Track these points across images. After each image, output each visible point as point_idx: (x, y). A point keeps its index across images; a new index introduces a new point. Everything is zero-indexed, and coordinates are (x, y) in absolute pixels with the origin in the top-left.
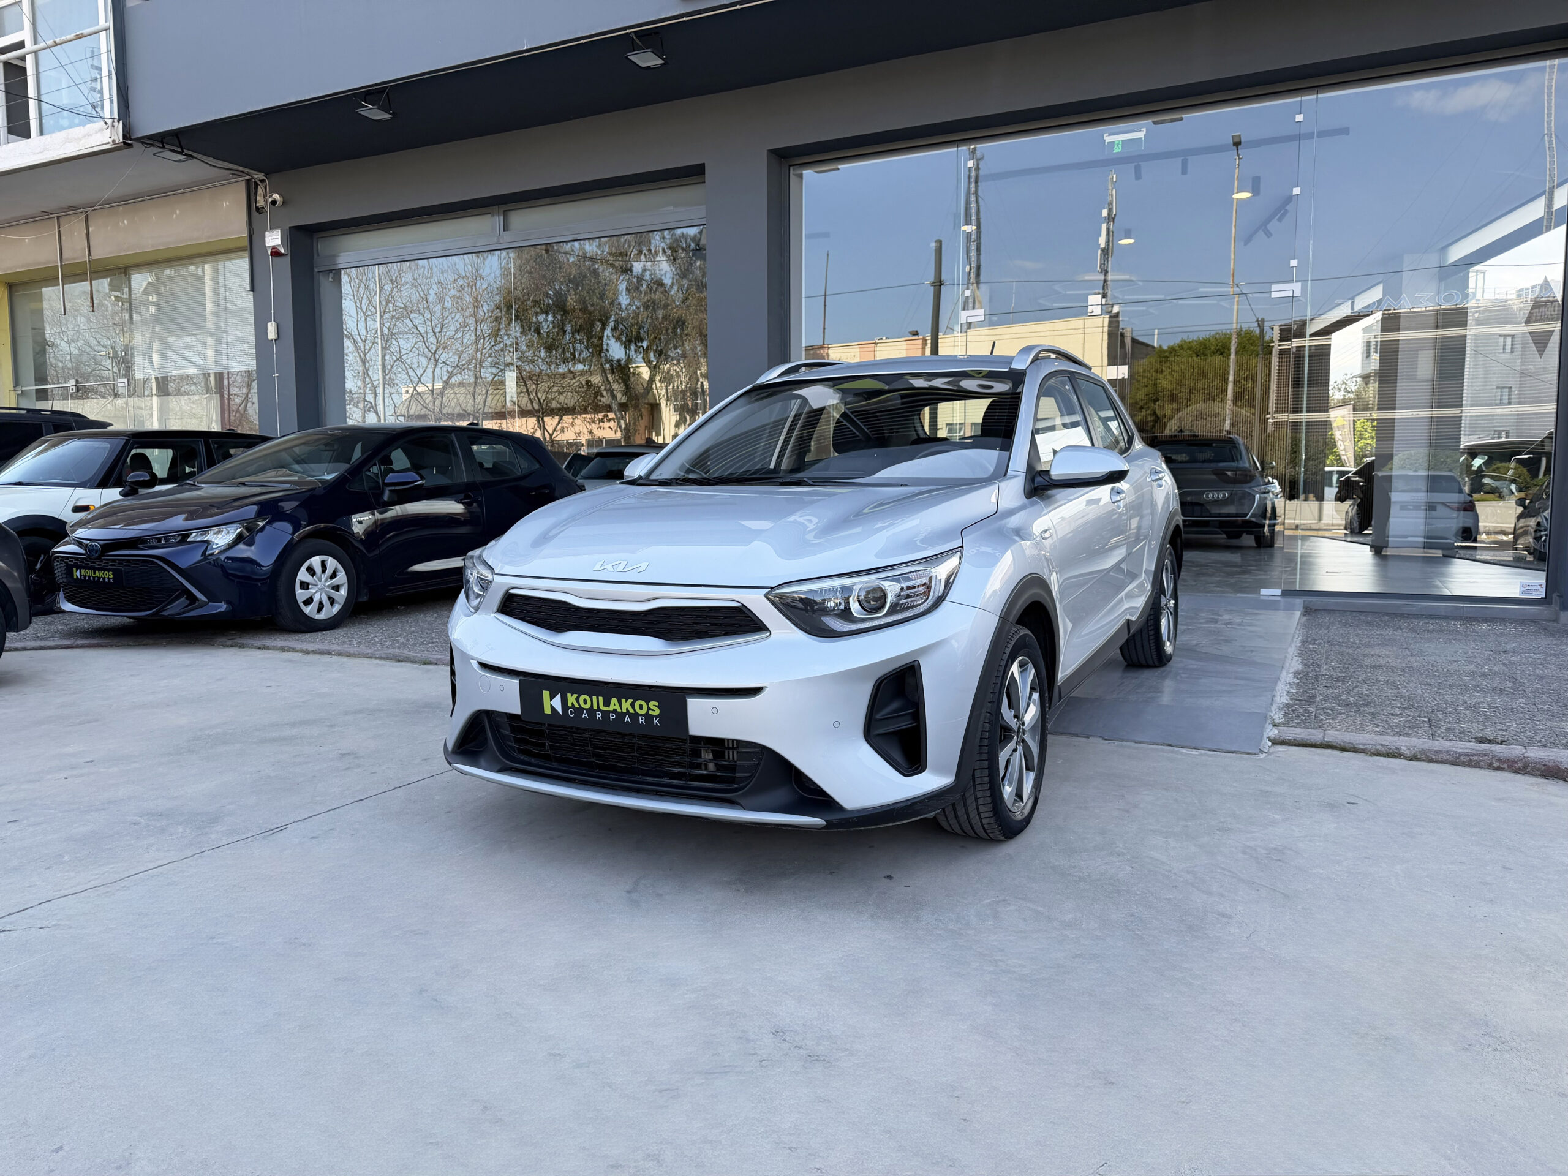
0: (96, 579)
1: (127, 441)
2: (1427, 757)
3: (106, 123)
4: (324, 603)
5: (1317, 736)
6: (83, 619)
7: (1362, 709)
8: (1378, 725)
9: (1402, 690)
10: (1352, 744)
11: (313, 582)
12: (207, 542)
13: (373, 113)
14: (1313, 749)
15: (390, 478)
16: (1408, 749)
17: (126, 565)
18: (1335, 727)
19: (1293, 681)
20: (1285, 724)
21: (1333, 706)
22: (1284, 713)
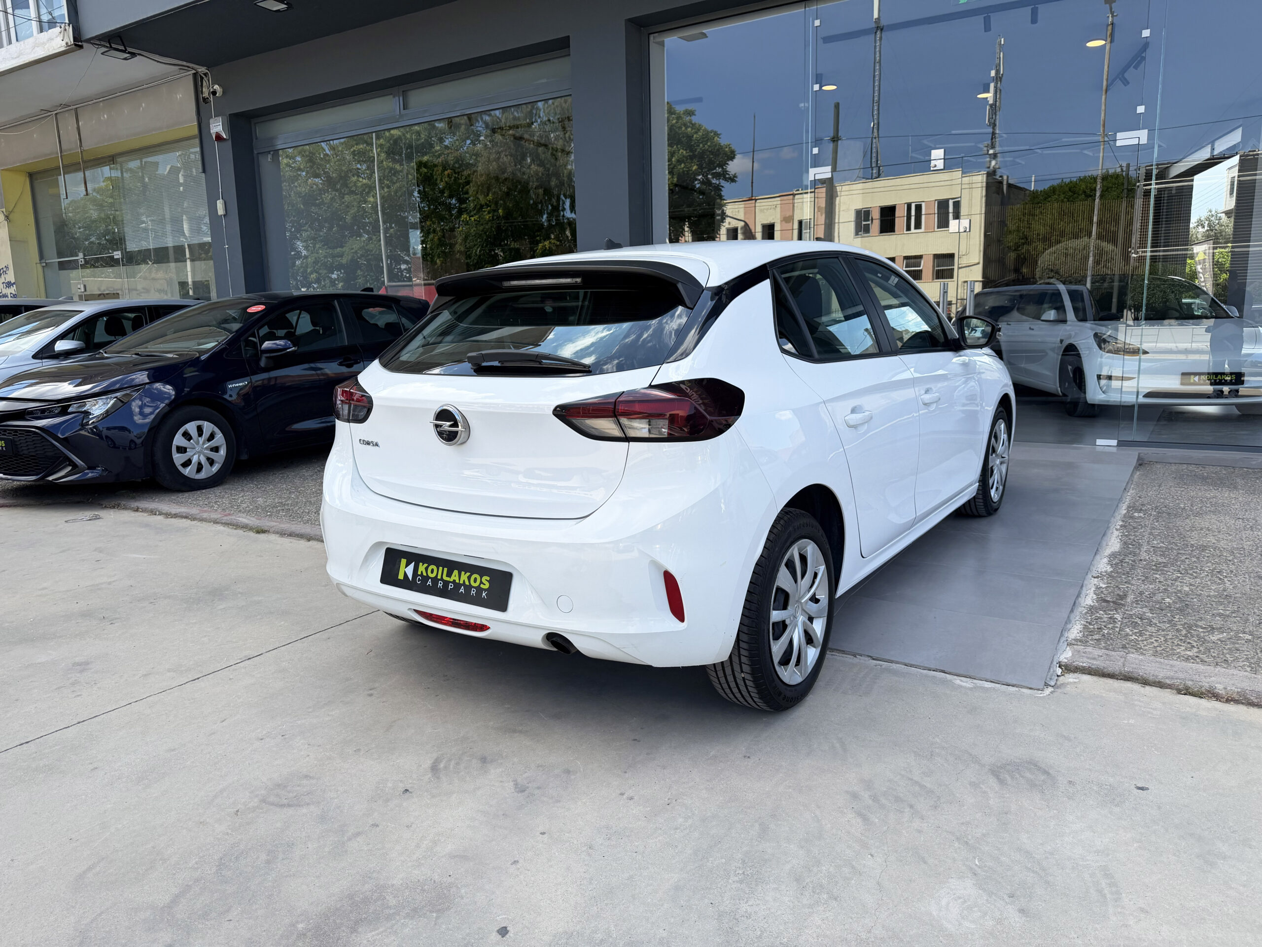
2: (1247, 699)
3: (61, 27)
4: (203, 463)
5: (1116, 661)
7: (1177, 618)
8: (1192, 646)
10: (1157, 677)
11: (190, 446)
13: (269, 4)
14: (1110, 682)
15: (267, 344)
16: (1225, 688)
17: (14, 435)
18: (1141, 648)
19: (1105, 569)
20: (1083, 641)
21: (1144, 612)
22: (1085, 623)
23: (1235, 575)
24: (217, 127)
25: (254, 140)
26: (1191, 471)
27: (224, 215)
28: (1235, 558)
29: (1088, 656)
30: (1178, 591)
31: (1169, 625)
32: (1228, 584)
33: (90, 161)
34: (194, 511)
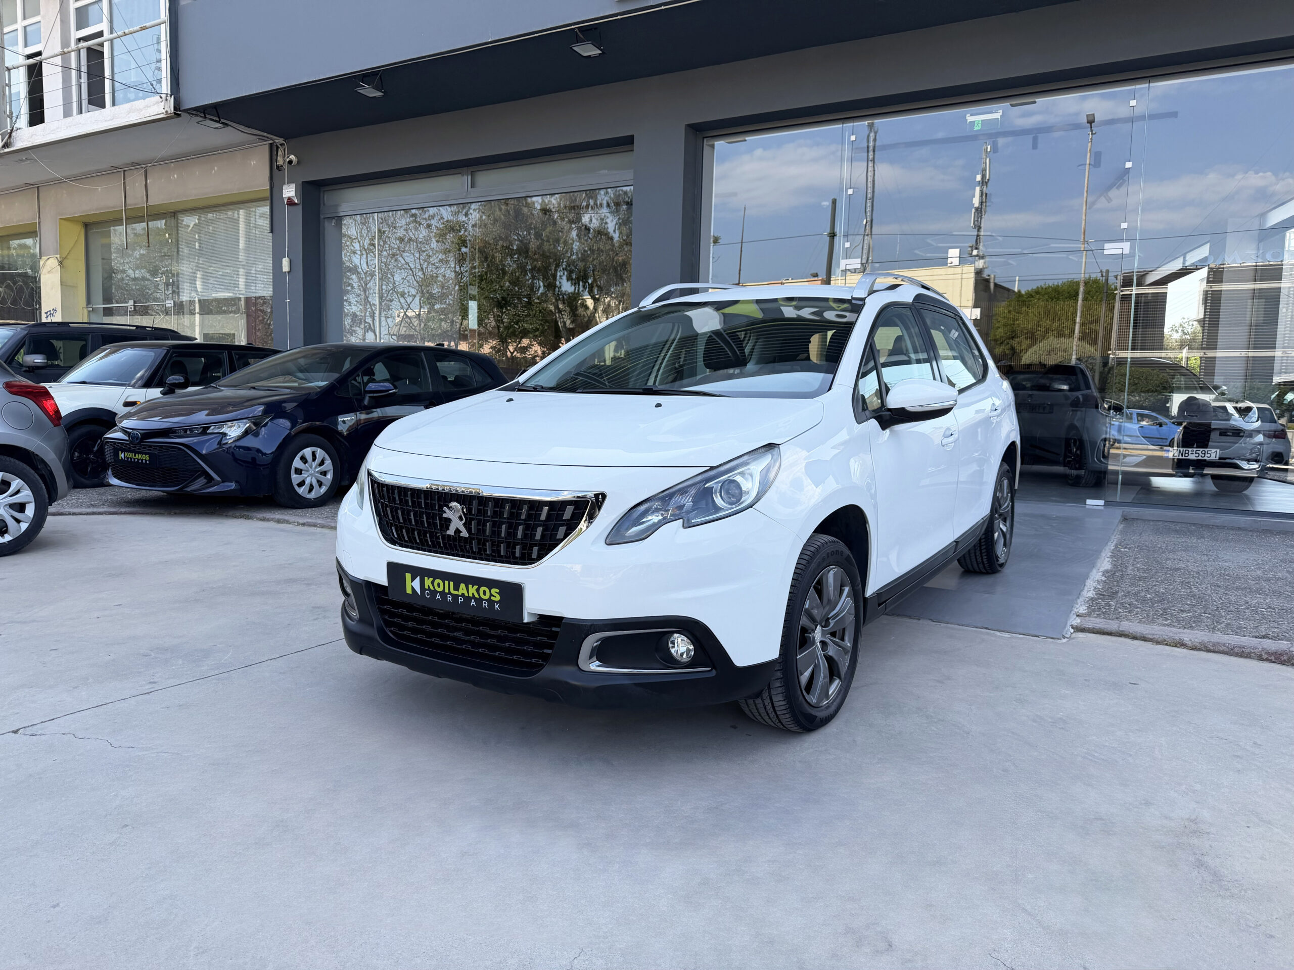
0: (136, 460)
1: (168, 351)
2: (1205, 647)
3: (161, 98)
4: (314, 485)
5: (1113, 626)
6: (128, 492)
7: (1156, 605)
8: (1167, 619)
9: (1194, 589)
10: (1142, 634)
11: (306, 469)
12: (225, 434)
13: (369, 91)
14: (1109, 637)
15: (372, 386)
16: (1191, 641)
17: (159, 450)
18: (1130, 619)
19: (1100, 578)
20: (1089, 614)
21: (1132, 602)
22: (1088, 605)
24: (289, 191)
25: (322, 205)
27: (288, 272)
28: (1200, 575)
29: (1092, 624)
30: (1156, 591)
31: (1150, 609)
33: (152, 215)
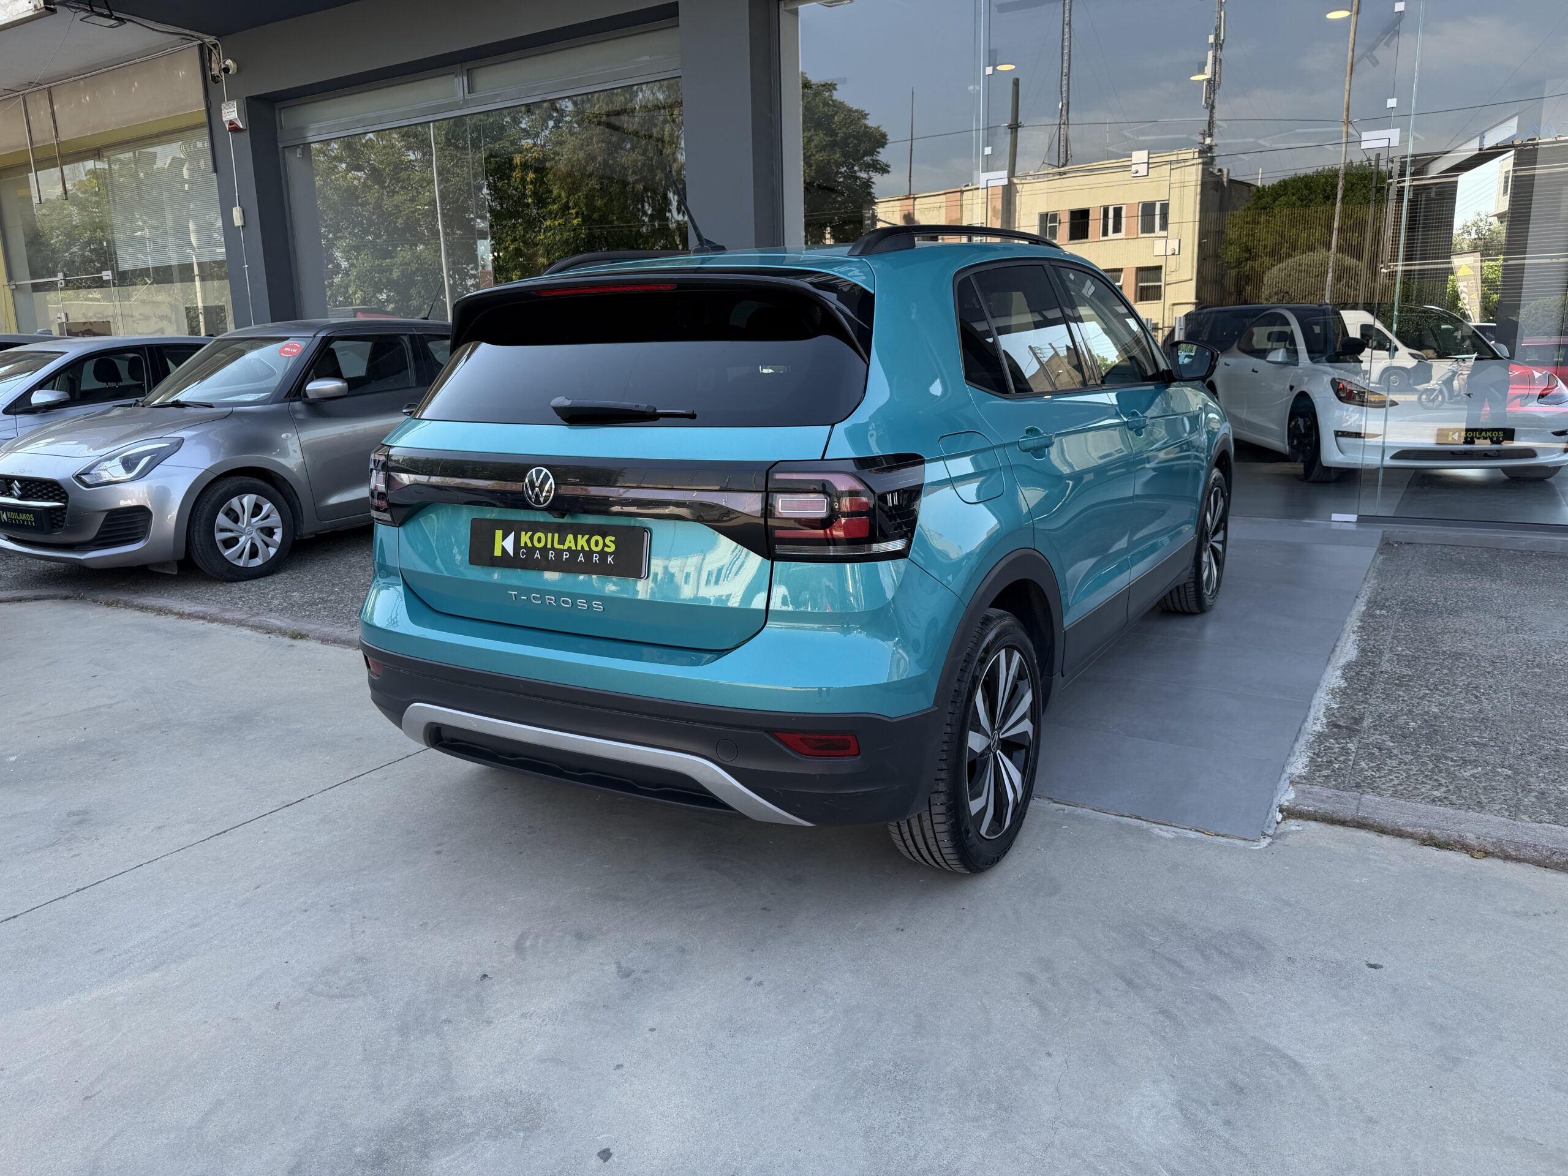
5: (1348, 804)
7: (1423, 748)
10: (1396, 823)
14: (1340, 829)
16: (1477, 838)
18: (1378, 787)
19: (1338, 684)
20: (1308, 779)
21: (1384, 741)
22: (1312, 755)
23: (1495, 692)
24: (231, 113)
25: (279, 130)
26: (1446, 554)
27: (242, 226)
28: (1495, 669)
29: (1315, 797)
30: (1425, 712)
31: (1412, 757)
32: (1485, 703)
33: (70, 155)
34: (213, 610)
